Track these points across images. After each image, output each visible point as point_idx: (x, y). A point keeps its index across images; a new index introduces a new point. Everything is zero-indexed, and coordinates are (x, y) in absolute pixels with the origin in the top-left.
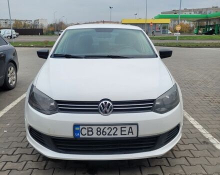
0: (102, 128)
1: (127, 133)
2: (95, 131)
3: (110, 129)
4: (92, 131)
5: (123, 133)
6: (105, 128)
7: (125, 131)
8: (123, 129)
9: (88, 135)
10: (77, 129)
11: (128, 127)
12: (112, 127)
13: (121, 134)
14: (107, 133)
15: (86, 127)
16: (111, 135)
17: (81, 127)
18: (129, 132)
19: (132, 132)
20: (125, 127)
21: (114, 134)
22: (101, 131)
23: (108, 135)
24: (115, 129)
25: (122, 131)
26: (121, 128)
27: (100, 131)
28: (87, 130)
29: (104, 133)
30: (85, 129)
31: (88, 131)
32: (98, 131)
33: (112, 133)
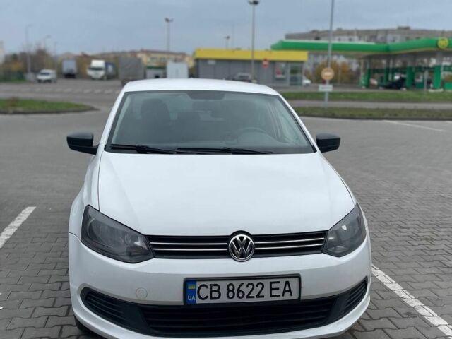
0: (237, 284)
1: (280, 292)
2: (224, 291)
3: (251, 287)
4: (218, 291)
5: (274, 293)
6: (242, 284)
7: (278, 289)
8: (274, 286)
9: (211, 298)
10: (190, 287)
11: (283, 281)
12: (255, 282)
13: (271, 296)
14: (246, 295)
15: (208, 283)
16: (253, 297)
17: (199, 284)
18: (285, 291)
19: (290, 291)
20: (279, 282)
21: (258, 296)
22: (236, 291)
23: (248, 297)
24: (260, 286)
25: (271, 289)
26: (271, 283)
27: (233, 291)
28: (209, 289)
29: (241, 295)
30: (207, 287)
31: (212, 291)
32: (229, 291)
33: (254, 294)
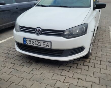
0: (35, 41)
3: (38, 42)
9: (29, 44)
13: (43, 46)
15: (28, 40)
16: (38, 45)
17: (26, 39)
18: (47, 45)
19: (48, 46)
20: (45, 43)
21: (40, 45)
24: (40, 43)
25: (43, 44)
26: (43, 42)
27: (34, 43)
29: (36, 44)
31: (29, 42)
32: (33, 43)
